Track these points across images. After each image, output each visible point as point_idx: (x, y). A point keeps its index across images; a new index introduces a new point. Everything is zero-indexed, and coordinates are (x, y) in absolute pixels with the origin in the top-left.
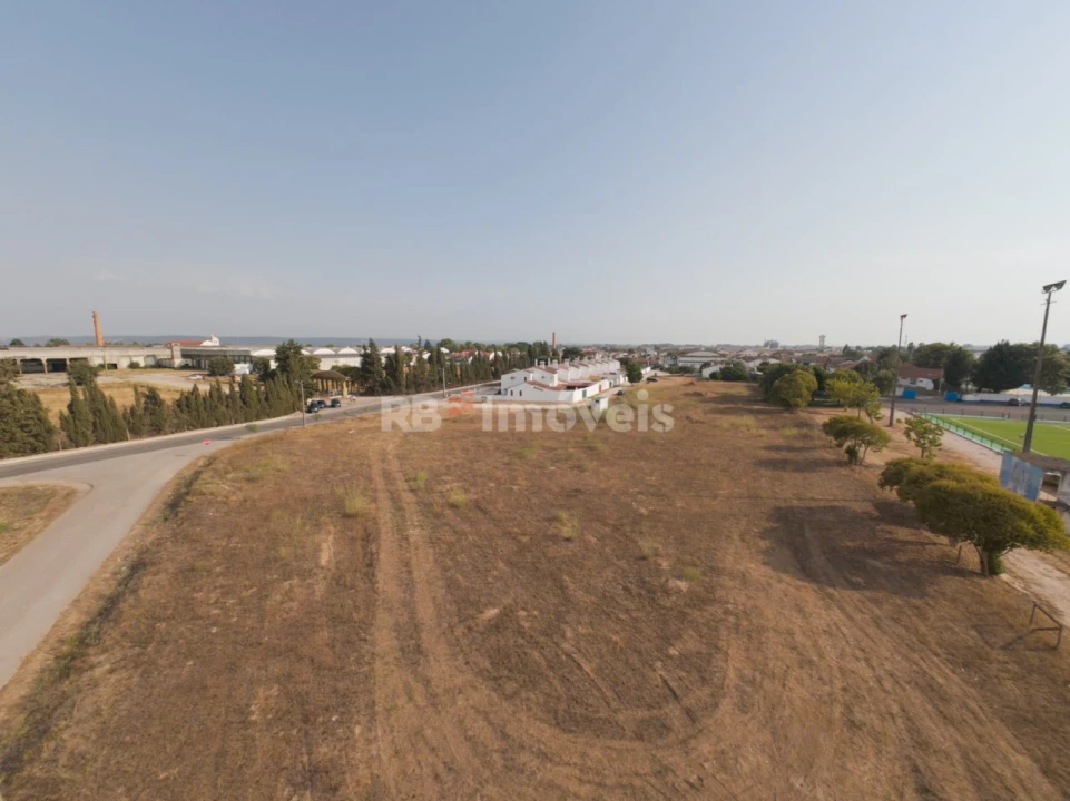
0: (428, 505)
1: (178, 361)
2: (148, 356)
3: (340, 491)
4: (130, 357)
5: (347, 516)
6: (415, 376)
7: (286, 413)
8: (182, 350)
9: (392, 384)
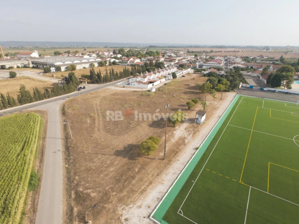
0: (103, 115)
1: (31, 65)
2: (21, 63)
3: (89, 112)
4: (16, 64)
5: (91, 117)
6: (105, 78)
7: (73, 91)
8: (32, 61)
9: (99, 81)
